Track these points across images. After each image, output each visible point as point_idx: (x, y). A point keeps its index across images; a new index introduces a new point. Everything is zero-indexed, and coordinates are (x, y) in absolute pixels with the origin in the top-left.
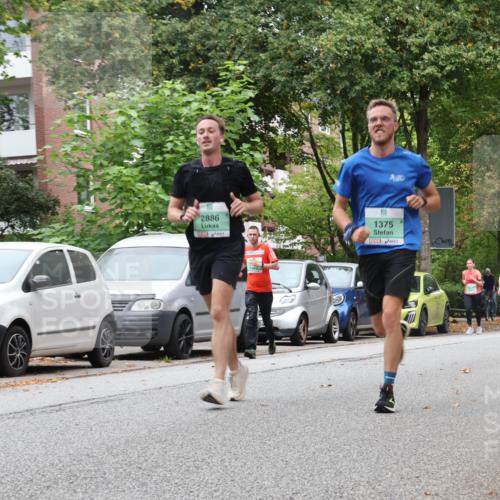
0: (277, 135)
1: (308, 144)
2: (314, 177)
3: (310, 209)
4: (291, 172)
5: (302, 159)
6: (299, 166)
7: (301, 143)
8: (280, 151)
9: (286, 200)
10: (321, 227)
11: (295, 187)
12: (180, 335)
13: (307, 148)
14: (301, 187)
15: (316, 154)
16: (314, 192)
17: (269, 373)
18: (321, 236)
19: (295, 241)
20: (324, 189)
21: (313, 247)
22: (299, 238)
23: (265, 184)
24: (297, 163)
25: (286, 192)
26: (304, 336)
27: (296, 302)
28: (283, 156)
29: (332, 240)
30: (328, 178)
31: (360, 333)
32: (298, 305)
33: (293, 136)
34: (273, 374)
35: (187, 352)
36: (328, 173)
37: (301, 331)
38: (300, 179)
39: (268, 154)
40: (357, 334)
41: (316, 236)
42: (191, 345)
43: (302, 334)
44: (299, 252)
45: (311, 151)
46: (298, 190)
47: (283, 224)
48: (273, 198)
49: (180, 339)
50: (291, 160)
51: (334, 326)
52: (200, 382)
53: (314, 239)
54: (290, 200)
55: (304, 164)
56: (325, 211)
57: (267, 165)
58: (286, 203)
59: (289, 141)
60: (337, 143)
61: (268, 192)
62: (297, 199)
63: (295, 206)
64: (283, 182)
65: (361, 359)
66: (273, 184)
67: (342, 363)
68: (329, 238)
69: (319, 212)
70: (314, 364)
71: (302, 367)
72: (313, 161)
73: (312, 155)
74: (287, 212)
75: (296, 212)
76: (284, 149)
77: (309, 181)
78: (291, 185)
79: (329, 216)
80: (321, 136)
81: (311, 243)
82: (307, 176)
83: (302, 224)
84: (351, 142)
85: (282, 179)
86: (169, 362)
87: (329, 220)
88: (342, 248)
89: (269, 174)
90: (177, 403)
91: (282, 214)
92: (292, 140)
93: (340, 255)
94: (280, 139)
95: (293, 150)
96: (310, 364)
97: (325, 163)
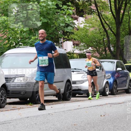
1: (94, 5)
2: (97, 20)
3: (95, 35)
4: (86, 18)
5: (91, 12)
6: (89, 15)
7: (91, 5)
8: (81, 8)
10: (100, 43)
11: (88, 25)
13: (93, 7)
14: (91, 25)
15: (97, 10)
16: (96, 27)
17: (78, 110)
18: (100, 47)
19: (88, 50)
20: (101, 26)
21: (97, 52)
22: (90, 48)
23: (74, 24)
24: (89, 14)
25: (84, 27)
28: (82, 11)
30: (103, 21)
31: (119, 91)
34: (79, 110)
36: (103, 18)
38: (90, 21)
39: (75, 10)
40: (117, 92)
41: (98, 48)
45: (95, 8)
46: (89, 26)
47: (83, 42)
48: (78, 30)
49: (36, 95)
50: (86, 13)
51: (106, 89)
52: (46, 114)
53: (97, 49)
54: (86, 31)
55: (92, 14)
56: (102, 36)
57: (75, 15)
58: (84, 32)
59: (85, 4)
60: (107, 4)
61: (76, 27)
62: (89, 30)
63: (88, 34)
64: (82, 23)
65: (119, 103)
66: (78, 24)
67: (110, 105)
68: (104, 48)
69: (99, 36)
70: (98, 106)
71: (92, 107)
72: (96, 13)
73: (95, 10)
74: (84, 37)
75: (89, 36)
76: (82, 8)
77: (94, 22)
78: (86, 24)
79: (104, 38)
80: (100, 1)
81: (96, 50)
82: (93, 20)
83: (91, 42)
84: (113, 4)
85: (82, 21)
86: (32, 105)
87: (103, 40)
88: (110, 53)
89: (76, 19)
90: (36, 124)
91: (82, 38)
92: (86, 3)
93: (109, 56)
94: (81, 3)
95: (87, 8)
96: (96, 106)
97: (102, 14)
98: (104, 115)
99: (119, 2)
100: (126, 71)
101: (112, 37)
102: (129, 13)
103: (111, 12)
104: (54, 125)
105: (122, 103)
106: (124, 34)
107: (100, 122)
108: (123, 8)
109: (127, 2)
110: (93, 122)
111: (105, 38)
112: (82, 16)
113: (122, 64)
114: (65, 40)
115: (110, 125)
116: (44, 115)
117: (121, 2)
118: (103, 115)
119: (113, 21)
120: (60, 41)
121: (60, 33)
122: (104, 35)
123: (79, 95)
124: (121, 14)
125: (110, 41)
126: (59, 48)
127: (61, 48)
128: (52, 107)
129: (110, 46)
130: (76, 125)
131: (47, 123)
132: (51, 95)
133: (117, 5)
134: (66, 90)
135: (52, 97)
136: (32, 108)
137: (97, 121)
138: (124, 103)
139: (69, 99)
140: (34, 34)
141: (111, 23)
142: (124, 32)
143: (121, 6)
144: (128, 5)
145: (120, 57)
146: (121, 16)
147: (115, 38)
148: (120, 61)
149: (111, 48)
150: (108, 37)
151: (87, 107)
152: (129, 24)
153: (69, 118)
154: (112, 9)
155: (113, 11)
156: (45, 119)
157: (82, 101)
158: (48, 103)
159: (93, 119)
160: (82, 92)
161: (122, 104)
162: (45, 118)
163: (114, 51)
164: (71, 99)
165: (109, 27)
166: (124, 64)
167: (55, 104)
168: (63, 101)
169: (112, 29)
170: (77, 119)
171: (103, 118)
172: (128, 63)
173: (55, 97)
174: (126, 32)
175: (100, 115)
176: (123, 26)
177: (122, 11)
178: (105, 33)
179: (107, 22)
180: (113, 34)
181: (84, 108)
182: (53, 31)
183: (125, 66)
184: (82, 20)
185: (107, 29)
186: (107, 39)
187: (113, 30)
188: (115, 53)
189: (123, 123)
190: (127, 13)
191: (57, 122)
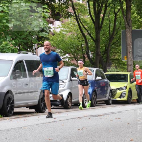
0: (55, 3)
1: (71, 8)
2: (74, 25)
3: (72, 40)
4: (62, 22)
5: (68, 16)
6: (66, 19)
7: (68, 7)
8: (57, 11)
9: (60, 36)
10: (78, 50)
11: (65, 29)
12: (8, 104)
13: (70, 10)
14: (68, 29)
15: (75, 13)
16: (74, 32)
17: (53, 123)
18: (78, 54)
19: (65, 56)
20: (79, 31)
21: (74, 60)
22: (67, 55)
23: (50, 28)
24: (65, 18)
25: (60, 32)
26: (70, 105)
27: (66, 87)
28: (58, 14)
29: (84, 56)
30: (81, 25)
31: (98, 103)
32: (67, 89)
33: (63, 4)
34: (54, 123)
35: (11, 113)
36: (81, 22)
37: (69, 102)
38: (67, 25)
39: (51, 13)
40: (96, 103)
41: (75, 54)
42: (13, 109)
43: (69, 103)
44: (67, 62)
45: (72, 11)
46: (66, 31)
47: (59, 48)
48: (54, 35)
49: (7, 106)
50: (62, 16)
51: (85, 99)
52: (18, 128)
53: (75, 56)
54: (62, 36)
55: (69, 18)
56: (80, 41)
57: (50, 19)
58: (60, 38)
59: (61, 6)
60: (86, 7)
61: (51, 32)
62: (66, 35)
63: (65, 39)
64: (58, 27)
65: (99, 116)
66: (54, 28)
67: (89, 118)
68: (82, 55)
69: (77, 42)
70: (75, 118)
71: (69, 120)
72: (74, 16)
73: (73, 13)
74: (61, 42)
75: (65, 42)
76: (59, 11)
77: (72, 27)
78: (63, 29)
79: (82, 44)
80: (78, 4)
81: (73, 57)
82: (71, 24)
83: (69, 48)
84: (93, 7)
85: (58, 26)
86: (2, 118)
87: (82, 46)
88: (89, 60)
89: (51, 23)
90: (6, 139)
91: (58, 43)
92: (63, 6)
93: (87, 64)
94: (57, 5)
95: (63, 11)
96: (73, 118)
97: (80, 17)
98: (82, 129)
99: (99, 5)
100: (106, 80)
101: (91, 43)
102: (109, 17)
103: (89, 16)
104: (26, 139)
105: (101, 115)
106: (104, 40)
107: (77, 136)
108: (103, 11)
109: (107, 5)
110: (70, 136)
111: (84, 44)
112: (58, 20)
113: (102, 73)
114: (39, 46)
115: (88, 139)
116: (15, 128)
117: (101, 5)
118: (80, 129)
119: (92, 26)
120: (34, 47)
121: (33, 38)
122: (83, 41)
123: (55, 106)
124: (100, 18)
125: (88, 47)
126: (33, 54)
127: (35, 55)
128: (24, 120)
129: (89, 53)
130: (51, 139)
131: (19, 138)
132: (24, 107)
133: (97, 8)
134: (40, 101)
135: (25, 108)
136: (2, 121)
137: (74, 136)
138: (104, 115)
139: (44, 111)
140: (5, 38)
141: (90, 28)
142: (104, 38)
143: (101, 9)
144: (108, 8)
145: (99, 65)
146: (101, 20)
147: (94, 44)
148: (100, 69)
149: (90, 55)
150: (87, 43)
151: (64, 120)
152: (109, 29)
153: (44, 132)
154: (91, 12)
155: (92, 15)
156: (17, 134)
157: (58, 113)
158: (20, 115)
159: (70, 133)
160: (58, 103)
161: (102, 117)
162: (17, 132)
163: (93, 59)
164: (46, 111)
165: (88, 31)
166: (105, 72)
167: (29, 116)
168: (37, 113)
169: (91, 34)
170: (52, 133)
171: (80, 132)
172: (108, 72)
173: (28, 108)
174: (107, 38)
175: (77, 129)
176: (102, 31)
177: (102, 15)
178: (84, 39)
179: (86, 26)
180: (92, 40)
181: (61, 121)
182: (27, 36)
183: (105, 74)
184: (58, 24)
185: (86, 34)
186: (85, 45)
187: (92, 36)
188: (94, 61)
189: (103, 137)
190: (107, 17)
191: (29, 136)
